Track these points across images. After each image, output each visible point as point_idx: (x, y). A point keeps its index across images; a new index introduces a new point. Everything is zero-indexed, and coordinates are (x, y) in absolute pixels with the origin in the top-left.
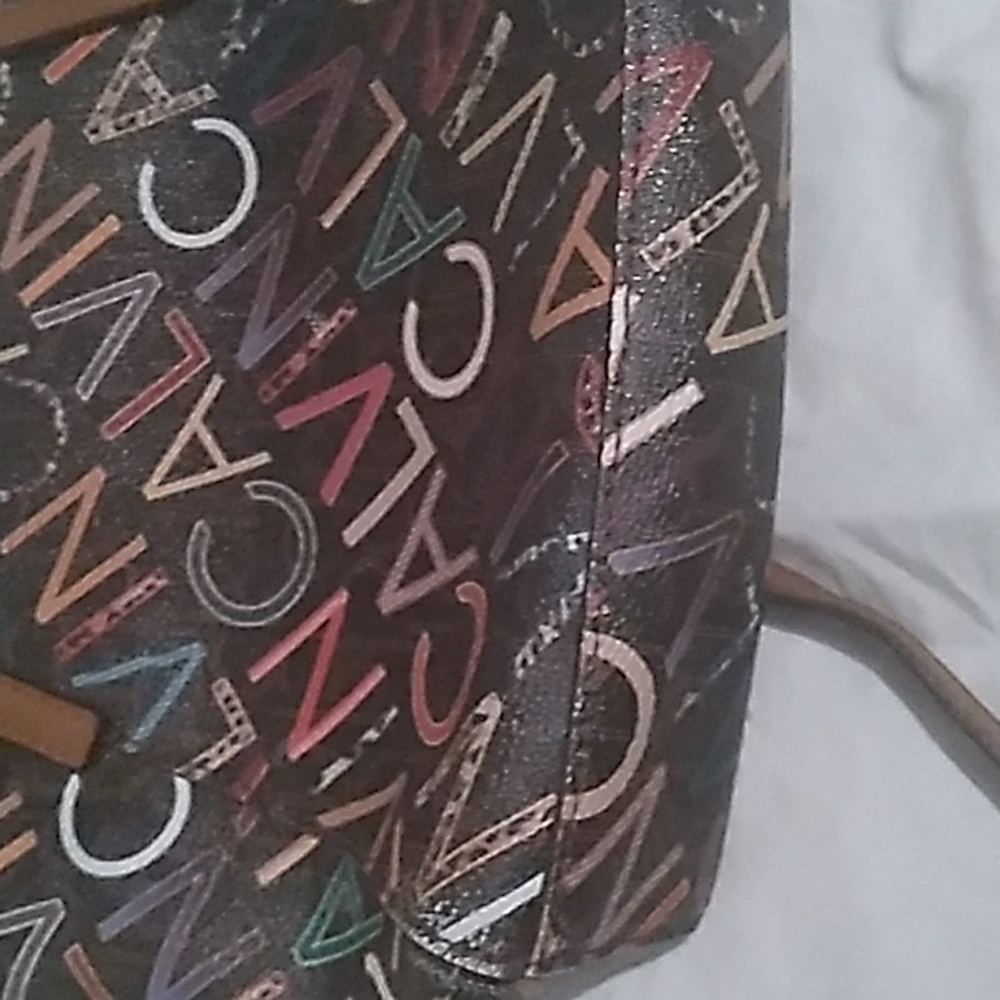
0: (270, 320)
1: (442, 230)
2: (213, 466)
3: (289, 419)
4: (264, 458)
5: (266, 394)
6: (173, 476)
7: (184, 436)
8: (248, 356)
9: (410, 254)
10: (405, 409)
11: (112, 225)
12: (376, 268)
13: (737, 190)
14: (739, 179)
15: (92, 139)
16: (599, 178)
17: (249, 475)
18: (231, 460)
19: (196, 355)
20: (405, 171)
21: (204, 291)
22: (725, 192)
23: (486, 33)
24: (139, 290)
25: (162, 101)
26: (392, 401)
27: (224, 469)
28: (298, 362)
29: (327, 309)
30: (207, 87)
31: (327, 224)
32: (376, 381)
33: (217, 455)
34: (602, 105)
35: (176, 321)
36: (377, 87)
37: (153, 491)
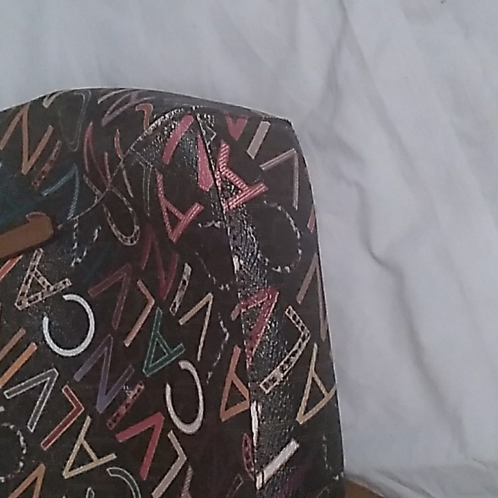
0: (107, 391)
1: (176, 352)
2: (92, 461)
3: (122, 437)
4: (113, 456)
5: (110, 425)
6: (74, 466)
7: (77, 447)
8: (100, 408)
9: (164, 362)
10: (171, 435)
11: (33, 347)
12: (150, 367)
13: (300, 346)
14: (300, 340)
15: (19, 308)
16: (237, 350)
17: (107, 465)
18: (99, 458)
19: (78, 406)
20: (157, 324)
21: (77, 377)
22: (294, 349)
23: (181, 271)
24: (49, 377)
25: (48, 288)
26: (165, 432)
27: (97, 462)
28: (123, 410)
29: (132, 385)
30: (67, 280)
31: (127, 345)
32: (157, 421)
33: (93, 456)
34: (234, 316)
35: (66, 391)
36: (140, 283)
37: (66, 474)
